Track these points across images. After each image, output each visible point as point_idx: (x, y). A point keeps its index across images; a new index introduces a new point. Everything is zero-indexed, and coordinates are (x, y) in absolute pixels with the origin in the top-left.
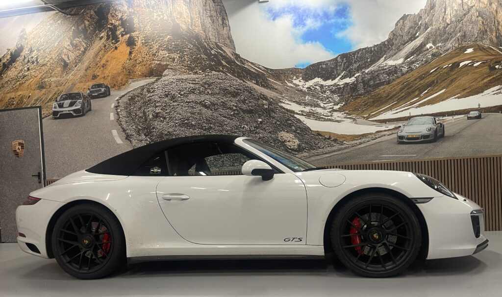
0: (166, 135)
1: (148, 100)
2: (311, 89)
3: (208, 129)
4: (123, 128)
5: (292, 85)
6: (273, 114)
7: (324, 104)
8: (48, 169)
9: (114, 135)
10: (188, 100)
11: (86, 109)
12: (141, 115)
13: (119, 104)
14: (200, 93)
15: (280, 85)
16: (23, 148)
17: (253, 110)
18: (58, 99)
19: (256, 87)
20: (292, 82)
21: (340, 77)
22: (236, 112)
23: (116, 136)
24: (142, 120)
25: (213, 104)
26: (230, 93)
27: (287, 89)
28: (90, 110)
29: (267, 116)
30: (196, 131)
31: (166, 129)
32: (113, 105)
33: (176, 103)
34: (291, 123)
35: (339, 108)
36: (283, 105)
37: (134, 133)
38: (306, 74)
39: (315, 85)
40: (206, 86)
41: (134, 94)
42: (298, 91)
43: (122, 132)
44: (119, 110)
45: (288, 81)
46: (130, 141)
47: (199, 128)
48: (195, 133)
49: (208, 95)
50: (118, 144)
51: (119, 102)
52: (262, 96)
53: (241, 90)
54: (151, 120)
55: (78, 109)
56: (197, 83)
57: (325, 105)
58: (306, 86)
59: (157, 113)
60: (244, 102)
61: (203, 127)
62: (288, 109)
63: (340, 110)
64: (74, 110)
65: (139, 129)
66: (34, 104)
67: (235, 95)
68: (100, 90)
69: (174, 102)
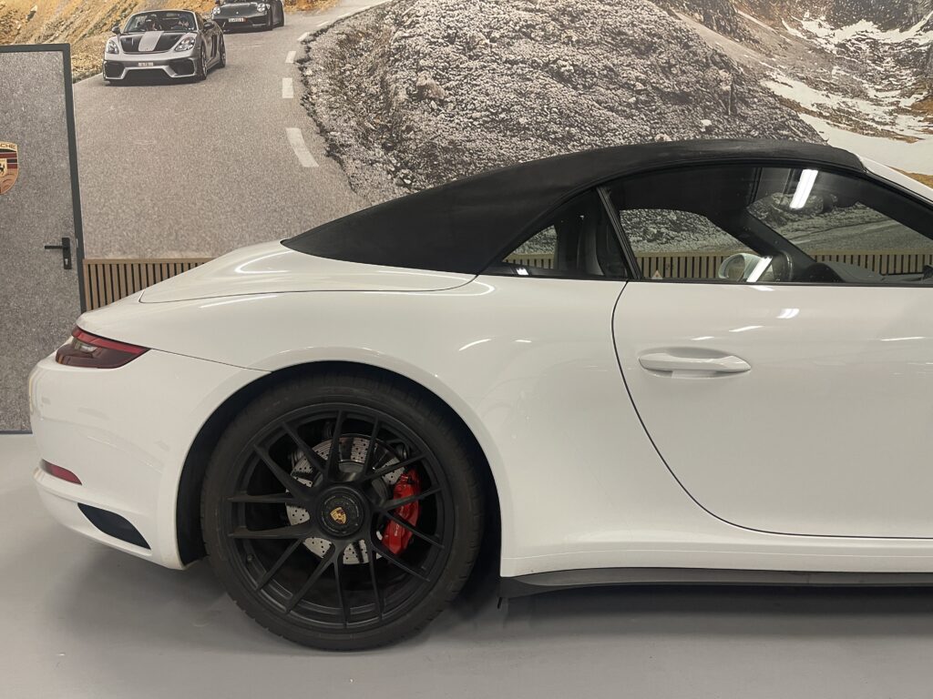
0: (445, 150)
1: (397, 49)
2: (848, 50)
3: (562, 139)
4: (319, 125)
5: (799, 35)
6: (743, 109)
7: (877, 90)
8: (90, 229)
9: (292, 142)
10: (512, 57)
11: (210, 60)
12: (374, 89)
13: (311, 54)
14: (546, 38)
15: (768, 32)
16: (16, 167)
17: (688, 94)
18: (123, 26)
19: (702, 30)
20: (801, 25)
21: (922, 23)
22: (643, 98)
23: (298, 145)
24: (377, 105)
25: (581, 72)
26: (631, 43)
27: (785, 42)
28: (221, 65)
29: (727, 113)
30: (528, 144)
31: (446, 134)
32: (291, 57)
33: (474, 64)
34: (787, 136)
35: (913, 106)
36: (770, 85)
37: (352, 141)
38: (836, 9)
39: (857, 40)
40: (566, 20)
41: (354, 27)
42: (815, 50)
43: (315, 136)
44: (309, 72)
45: (791, 22)
46: (341, 162)
47: (539, 136)
48: (524, 149)
49: (567, 44)
50: (302, 169)
51: (309, 48)
52: (717, 58)
53: (660, 37)
54: (401, 105)
55: (185, 60)
56: (539, 10)
57: (880, 95)
58: (836, 40)
59: (422, 88)
60: (667, 70)
61: (548, 133)
62: (785, 96)
63: (914, 111)
64: (171, 63)
65: (368, 130)
66: (47, 37)
67: (644, 49)
68: (254, 9)
69: (470, 58)
